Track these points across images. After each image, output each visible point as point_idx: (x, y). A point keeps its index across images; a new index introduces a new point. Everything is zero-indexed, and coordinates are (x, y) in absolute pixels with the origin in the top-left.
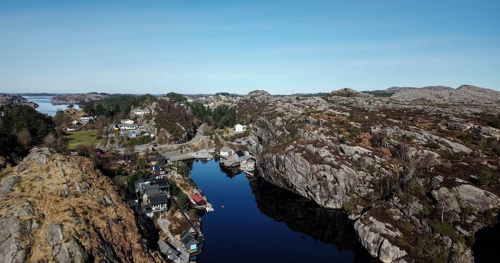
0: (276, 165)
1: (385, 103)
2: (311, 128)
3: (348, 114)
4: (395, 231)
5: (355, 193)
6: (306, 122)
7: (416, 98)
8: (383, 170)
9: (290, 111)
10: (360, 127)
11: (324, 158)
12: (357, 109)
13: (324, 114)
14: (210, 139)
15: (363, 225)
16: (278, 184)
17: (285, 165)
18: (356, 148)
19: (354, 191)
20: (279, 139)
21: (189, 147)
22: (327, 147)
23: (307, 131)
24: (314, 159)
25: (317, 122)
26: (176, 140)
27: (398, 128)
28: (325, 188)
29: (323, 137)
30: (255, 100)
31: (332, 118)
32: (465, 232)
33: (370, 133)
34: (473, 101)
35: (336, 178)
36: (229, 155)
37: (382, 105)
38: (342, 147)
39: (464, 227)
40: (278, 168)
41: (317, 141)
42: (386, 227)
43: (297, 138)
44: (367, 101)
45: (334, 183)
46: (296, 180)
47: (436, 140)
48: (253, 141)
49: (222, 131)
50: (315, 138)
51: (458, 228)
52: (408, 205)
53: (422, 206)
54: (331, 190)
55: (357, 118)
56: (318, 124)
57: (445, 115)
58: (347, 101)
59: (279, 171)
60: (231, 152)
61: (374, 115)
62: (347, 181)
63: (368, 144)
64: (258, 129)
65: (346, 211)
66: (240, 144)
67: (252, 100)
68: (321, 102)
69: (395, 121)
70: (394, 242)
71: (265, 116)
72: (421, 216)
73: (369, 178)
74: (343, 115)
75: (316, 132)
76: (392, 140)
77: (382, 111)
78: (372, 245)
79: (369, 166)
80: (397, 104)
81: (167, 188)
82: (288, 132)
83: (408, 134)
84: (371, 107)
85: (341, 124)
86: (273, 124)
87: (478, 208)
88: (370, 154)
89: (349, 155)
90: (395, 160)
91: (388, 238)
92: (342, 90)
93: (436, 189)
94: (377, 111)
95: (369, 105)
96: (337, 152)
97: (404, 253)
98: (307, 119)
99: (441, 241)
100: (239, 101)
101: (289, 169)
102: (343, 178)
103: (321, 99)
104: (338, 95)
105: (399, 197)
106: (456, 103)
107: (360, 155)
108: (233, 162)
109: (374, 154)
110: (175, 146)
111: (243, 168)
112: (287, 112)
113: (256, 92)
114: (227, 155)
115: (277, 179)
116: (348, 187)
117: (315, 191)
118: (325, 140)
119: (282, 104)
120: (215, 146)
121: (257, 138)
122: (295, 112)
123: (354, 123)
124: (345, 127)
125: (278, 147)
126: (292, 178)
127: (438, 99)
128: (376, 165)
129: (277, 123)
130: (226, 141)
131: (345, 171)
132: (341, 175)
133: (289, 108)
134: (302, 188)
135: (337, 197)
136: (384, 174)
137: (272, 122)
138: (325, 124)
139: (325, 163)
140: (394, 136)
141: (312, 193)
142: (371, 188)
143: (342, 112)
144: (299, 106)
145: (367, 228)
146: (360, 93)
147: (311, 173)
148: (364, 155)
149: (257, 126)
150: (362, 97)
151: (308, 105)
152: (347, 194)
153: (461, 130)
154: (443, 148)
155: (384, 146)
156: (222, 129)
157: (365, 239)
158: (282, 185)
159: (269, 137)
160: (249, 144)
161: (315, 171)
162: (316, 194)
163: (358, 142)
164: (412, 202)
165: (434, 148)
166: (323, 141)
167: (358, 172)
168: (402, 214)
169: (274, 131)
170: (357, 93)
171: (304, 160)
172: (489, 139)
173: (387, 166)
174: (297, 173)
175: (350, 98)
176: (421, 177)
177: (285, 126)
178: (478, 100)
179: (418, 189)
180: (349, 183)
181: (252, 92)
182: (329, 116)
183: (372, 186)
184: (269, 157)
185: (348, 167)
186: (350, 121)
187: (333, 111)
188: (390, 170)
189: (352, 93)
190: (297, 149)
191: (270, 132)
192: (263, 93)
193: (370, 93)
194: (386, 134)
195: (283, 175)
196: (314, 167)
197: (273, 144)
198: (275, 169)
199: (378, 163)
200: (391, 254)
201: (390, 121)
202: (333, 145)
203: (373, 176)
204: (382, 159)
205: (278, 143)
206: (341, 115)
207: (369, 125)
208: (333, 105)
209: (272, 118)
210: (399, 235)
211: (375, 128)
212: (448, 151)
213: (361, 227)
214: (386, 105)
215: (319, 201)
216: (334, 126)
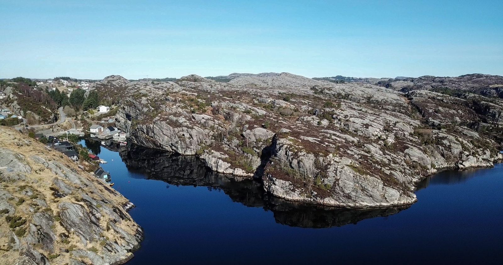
0: (147, 133)
1: (223, 87)
2: (171, 104)
3: (196, 94)
4: (225, 155)
5: (203, 143)
6: (166, 100)
7: (248, 83)
8: (219, 128)
9: (152, 92)
10: (204, 102)
11: (182, 123)
12: (203, 91)
13: (179, 94)
14: (75, 119)
15: (208, 155)
16: (149, 146)
17: (154, 131)
18: (203, 116)
19: (202, 142)
20: (146, 114)
21: (59, 126)
22: (183, 116)
23: (168, 106)
24: (176, 124)
25: (175, 100)
26: (45, 121)
27: (228, 102)
28: (184, 142)
29: (180, 110)
30: (112, 84)
31: (185, 97)
32: (257, 150)
33: (211, 106)
34: (287, 85)
35: (191, 135)
36: (99, 131)
37: (220, 88)
38: (194, 116)
39: (257, 148)
40: (148, 134)
41: (176, 113)
42: (220, 154)
43: (160, 112)
44: (209, 85)
45: (189, 138)
46: (163, 140)
47: (250, 108)
48: (121, 118)
49: (86, 113)
50: (174, 111)
51: (255, 149)
52: (231, 142)
53: (238, 141)
54: (188, 143)
55: (203, 97)
56: (175, 101)
57: (260, 94)
58: (194, 85)
59: (149, 137)
60: (101, 129)
61: (214, 95)
62: (198, 136)
63: (211, 113)
64: (126, 107)
65: (198, 155)
66: (107, 122)
67: (109, 84)
68: (175, 86)
69: (227, 98)
70: (224, 160)
71: (131, 97)
72: (238, 146)
73: (212, 133)
74: (193, 95)
75: (174, 107)
76: (225, 110)
77: (220, 92)
78: (213, 164)
79: (212, 126)
80: (232, 87)
81: (72, 148)
82: (153, 108)
83: (234, 105)
84: (213, 89)
85: (192, 101)
86: (140, 102)
87: (263, 138)
88: (212, 119)
89: (199, 120)
90: (227, 121)
91: (221, 159)
92: (189, 76)
93: (244, 131)
94: (217, 92)
95: (211, 88)
96: (190, 119)
97: (230, 165)
98: (167, 98)
99: (247, 156)
100: (96, 85)
101: (157, 133)
102: (195, 134)
103: (174, 84)
104: (186, 80)
105: (227, 138)
106: (276, 87)
107: (205, 119)
108: (106, 136)
109: (214, 119)
110: (46, 126)
111: (117, 139)
112: (149, 93)
113: (112, 77)
114: (97, 131)
115: (148, 142)
116: (199, 140)
117: (177, 145)
118: (182, 112)
119: (144, 87)
120: (82, 126)
121: (125, 115)
122: (156, 93)
123: (200, 100)
124: (195, 103)
125: (146, 119)
126: (159, 140)
127: (263, 83)
128: (216, 125)
129: (142, 102)
130: (93, 121)
131: (196, 131)
132: (194, 132)
133: (151, 90)
134: (167, 146)
135: (192, 147)
136: (221, 131)
137: (138, 101)
138: (180, 101)
139: (183, 126)
140: (226, 107)
141: (175, 147)
142: (213, 139)
143: (192, 93)
144: (159, 88)
145: (210, 156)
146: (205, 79)
147: (174, 134)
148: (208, 119)
149: (125, 105)
150: (206, 82)
151: (166, 88)
152: (198, 144)
153: (265, 103)
154: (254, 112)
155: (220, 114)
156: (86, 110)
157: (210, 162)
158: (152, 146)
159: (136, 113)
160: (117, 121)
161: (176, 132)
162: (178, 147)
163: (204, 112)
164: (233, 140)
165: (249, 113)
166: (180, 113)
167: (204, 130)
168: (229, 147)
169: (140, 108)
170: (201, 79)
171: (168, 126)
172: (279, 107)
173: (222, 126)
174: (163, 136)
175: (196, 83)
176: (238, 127)
177: (150, 104)
178: (291, 84)
179: (236, 133)
180: (199, 138)
181: (108, 77)
182: (183, 95)
183: (213, 138)
184: (140, 127)
185: (198, 128)
186: (198, 99)
187: (186, 92)
188: (224, 128)
189: (198, 79)
190: (162, 119)
191: (137, 109)
192: (120, 78)
193: (212, 78)
194: (221, 106)
195: (152, 139)
196: (176, 129)
197: (141, 118)
198: (145, 136)
199: (217, 124)
200: (223, 166)
201: (224, 98)
202: (187, 114)
203: (214, 132)
204: (219, 122)
205: (146, 117)
206: (191, 95)
207: (211, 101)
208: (184, 88)
209: (138, 98)
210: (227, 157)
211: (214, 103)
212: (256, 114)
213: (207, 156)
214: (223, 88)
215: (180, 151)
216: (187, 102)
